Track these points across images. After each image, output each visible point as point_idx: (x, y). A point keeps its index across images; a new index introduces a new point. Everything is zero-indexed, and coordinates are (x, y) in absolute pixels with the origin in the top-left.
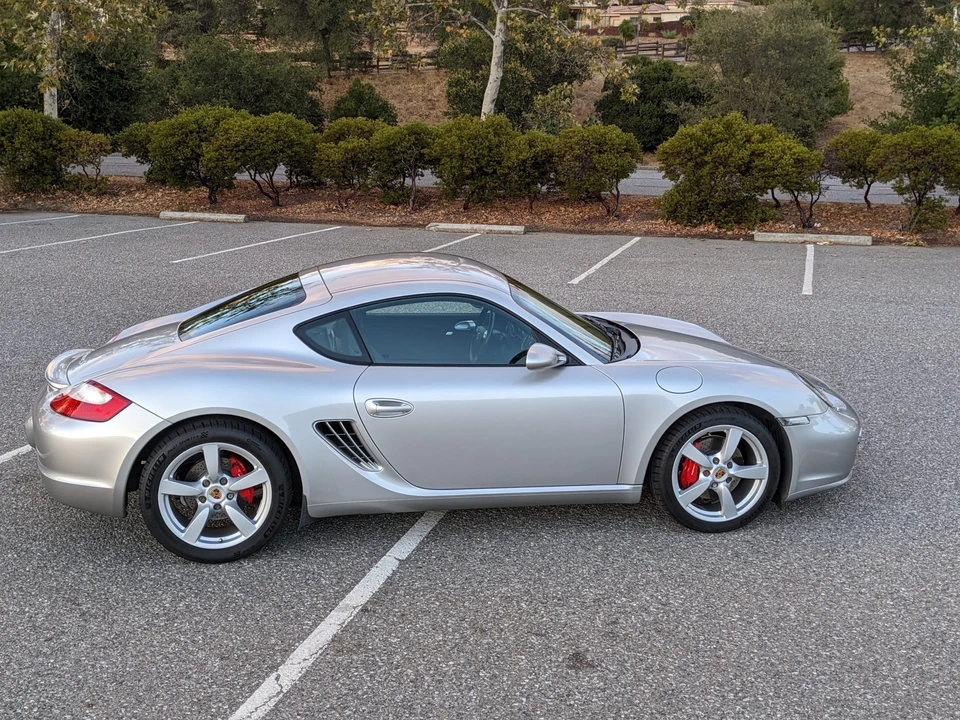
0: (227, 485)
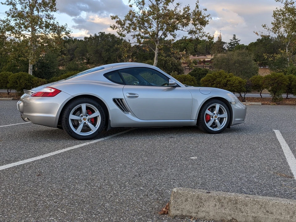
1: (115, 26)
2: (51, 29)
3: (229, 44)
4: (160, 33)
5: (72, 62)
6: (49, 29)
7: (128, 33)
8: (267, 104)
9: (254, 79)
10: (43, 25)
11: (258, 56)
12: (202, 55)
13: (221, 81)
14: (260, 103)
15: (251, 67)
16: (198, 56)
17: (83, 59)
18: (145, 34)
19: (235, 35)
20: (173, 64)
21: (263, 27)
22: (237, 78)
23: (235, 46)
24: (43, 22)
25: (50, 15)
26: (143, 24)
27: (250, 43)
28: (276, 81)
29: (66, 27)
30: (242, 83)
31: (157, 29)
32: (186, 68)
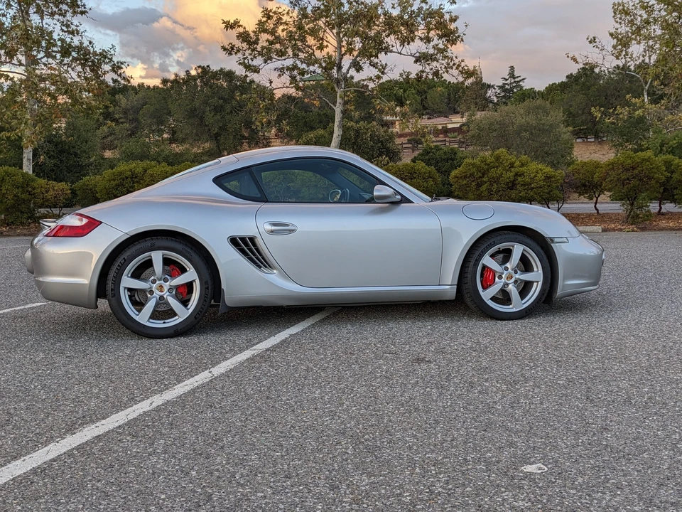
0: (168, 283)
1: (234, 45)
2: (75, 59)
3: (500, 87)
4: (347, 61)
5: (133, 139)
6: (71, 58)
7: (265, 62)
8: (614, 230)
9: (579, 170)
10: (55, 49)
11: (571, 113)
12: (439, 117)
13: (501, 176)
14: (598, 228)
15: (558, 140)
16: (429, 118)
17: (160, 132)
18: (309, 65)
19: (512, 68)
20: (376, 138)
21: (590, 42)
22: (540, 166)
23: (514, 92)
24: (55, 40)
25: (72, 23)
26: (303, 40)
27: (548, 86)
28: (636, 172)
29: (113, 52)
30: (553, 179)
31: (339, 51)
32: (404, 146)
